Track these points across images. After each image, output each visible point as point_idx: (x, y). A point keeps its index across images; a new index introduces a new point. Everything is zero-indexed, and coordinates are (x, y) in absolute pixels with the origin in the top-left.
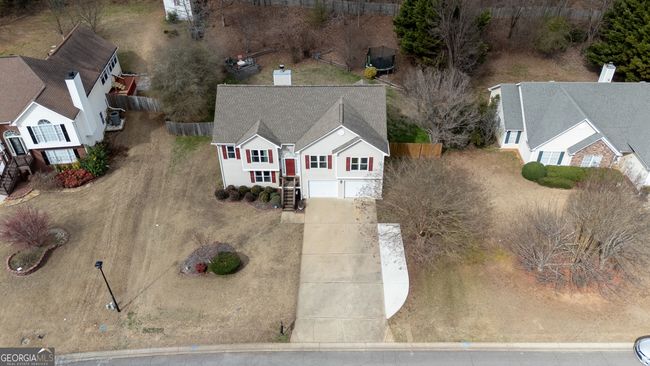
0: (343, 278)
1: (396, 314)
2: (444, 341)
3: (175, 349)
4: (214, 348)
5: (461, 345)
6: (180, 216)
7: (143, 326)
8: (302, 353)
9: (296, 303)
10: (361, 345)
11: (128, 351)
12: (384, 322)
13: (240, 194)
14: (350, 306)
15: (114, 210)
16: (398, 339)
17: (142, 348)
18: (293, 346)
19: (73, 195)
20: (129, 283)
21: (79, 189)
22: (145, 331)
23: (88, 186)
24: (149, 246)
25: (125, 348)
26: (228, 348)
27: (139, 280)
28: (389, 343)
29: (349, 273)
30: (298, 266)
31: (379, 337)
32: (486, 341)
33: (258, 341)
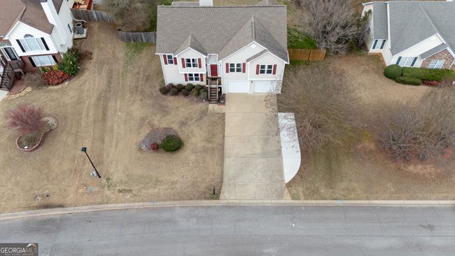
0: (254, 154)
1: (292, 180)
2: (325, 199)
3: (141, 204)
4: (168, 204)
5: (337, 201)
6: (135, 106)
7: (118, 188)
8: (229, 207)
9: (223, 172)
10: (268, 202)
11: (109, 205)
12: (284, 185)
13: (178, 90)
14: (260, 174)
15: (87, 102)
16: (293, 198)
17: (118, 203)
18: (222, 202)
19: (56, 91)
20: (105, 156)
21: (60, 86)
22: (120, 191)
23: (66, 83)
24: (116, 130)
25: (107, 203)
26: (178, 204)
27: (111, 155)
28: (287, 200)
29: (258, 150)
30: (223, 145)
31: (280, 196)
32: (354, 199)
33: (198, 199)
